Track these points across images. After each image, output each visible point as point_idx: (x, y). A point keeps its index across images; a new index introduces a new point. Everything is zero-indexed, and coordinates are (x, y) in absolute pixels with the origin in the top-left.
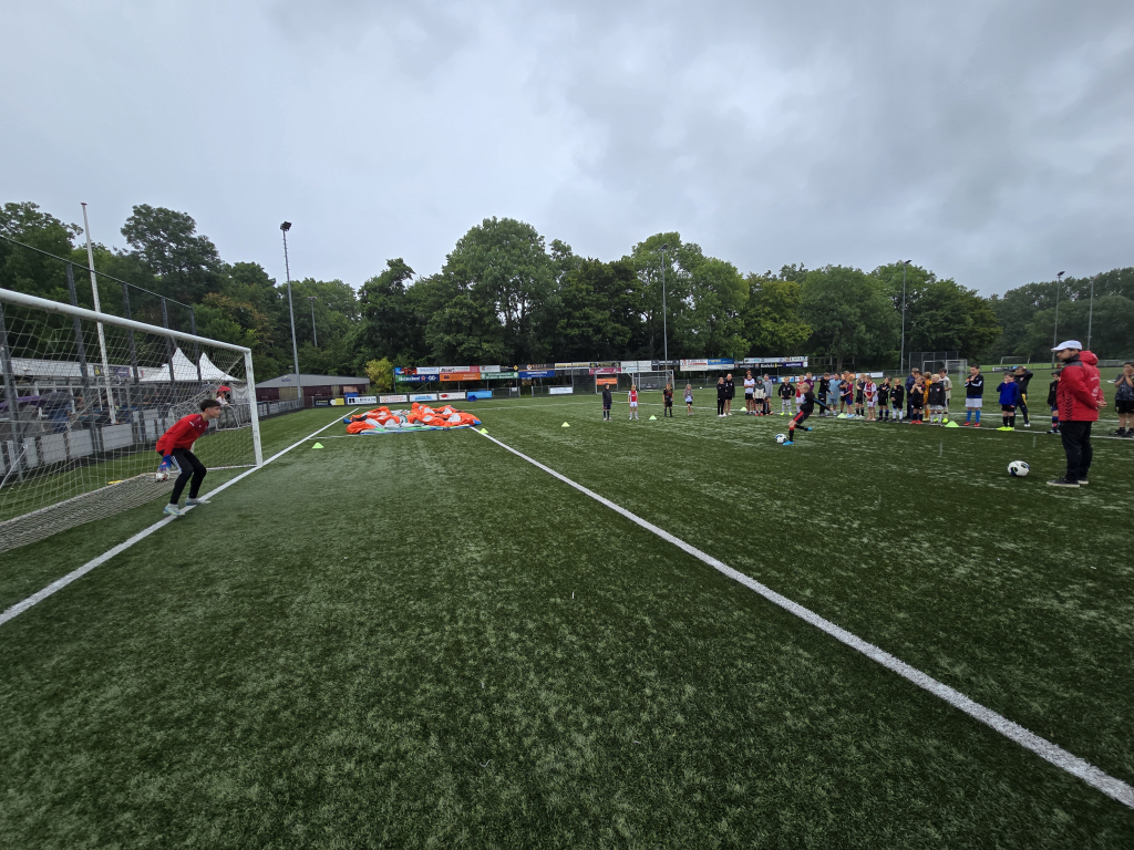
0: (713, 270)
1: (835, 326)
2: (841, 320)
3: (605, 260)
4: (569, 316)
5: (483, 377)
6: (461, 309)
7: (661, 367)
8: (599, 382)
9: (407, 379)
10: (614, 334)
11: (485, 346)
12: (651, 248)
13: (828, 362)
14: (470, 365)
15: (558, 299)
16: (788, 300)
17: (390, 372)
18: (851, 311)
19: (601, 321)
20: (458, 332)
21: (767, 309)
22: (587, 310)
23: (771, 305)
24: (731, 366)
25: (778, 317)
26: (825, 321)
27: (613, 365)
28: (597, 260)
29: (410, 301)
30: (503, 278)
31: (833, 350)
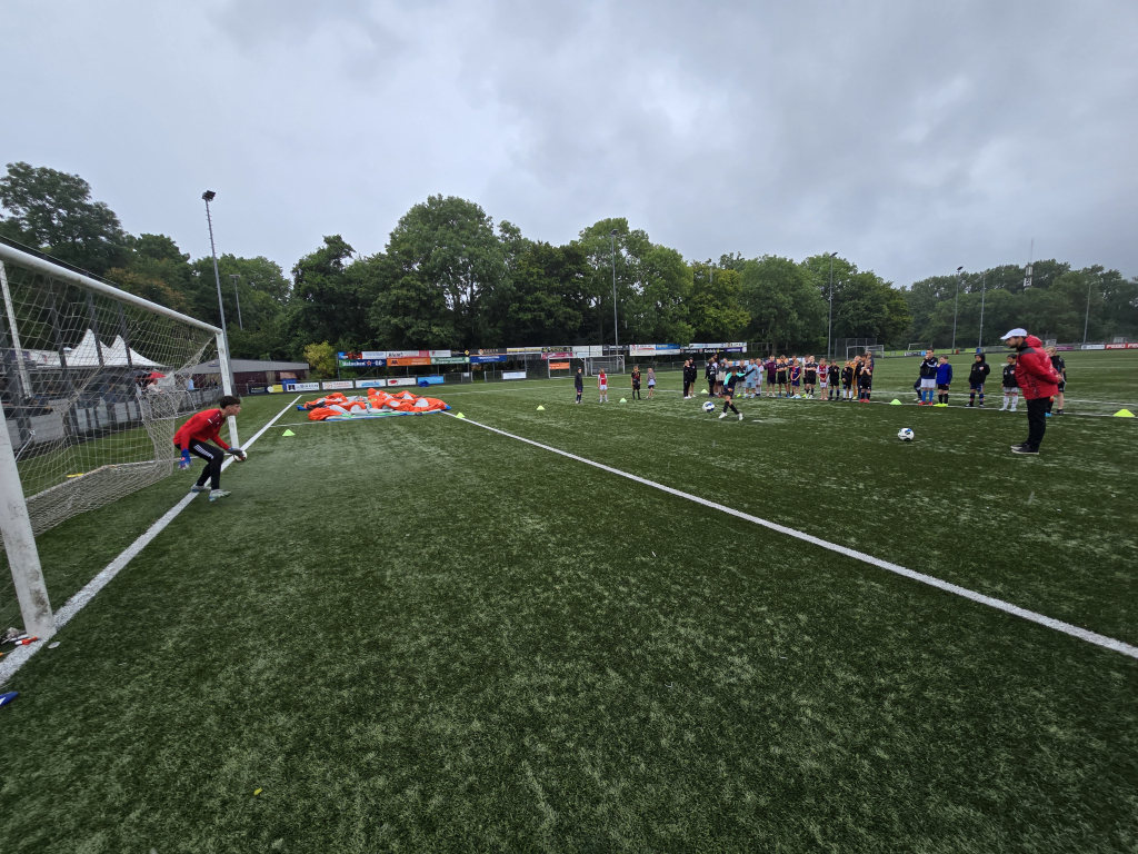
0: (660, 256)
1: (771, 313)
2: (776, 308)
3: (556, 244)
4: (520, 300)
5: (433, 361)
6: (408, 290)
7: (613, 352)
8: (551, 367)
9: (353, 364)
10: (565, 318)
11: (435, 330)
12: (599, 233)
13: (764, 347)
14: (419, 349)
15: (509, 282)
16: (730, 288)
17: (332, 356)
18: (785, 299)
19: (553, 305)
20: (405, 315)
21: (710, 296)
22: (538, 294)
23: (713, 292)
24: (677, 352)
25: (720, 304)
26: (762, 309)
27: (565, 349)
28: (547, 244)
29: (350, 281)
30: (453, 259)
31: (770, 336)
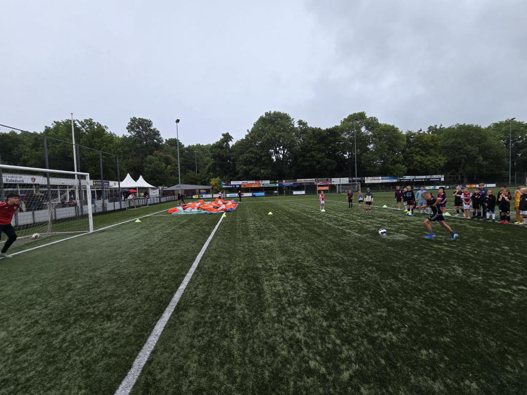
0: (384, 130)
2: (465, 154)
4: (304, 156)
5: (261, 185)
7: (354, 181)
8: (319, 188)
9: (227, 187)
10: (327, 164)
11: (262, 171)
13: (457, 178)
14: (255, 180)
17: (220, 183)
20: (250, 165)
21: (417, 149)
23: (420, 147)
25: (424, 153)
26: (455, 155)
27: (327, 180)
28: (319, 128)
29: (232, 151)
30: (272, 139)
31: (461, 171)
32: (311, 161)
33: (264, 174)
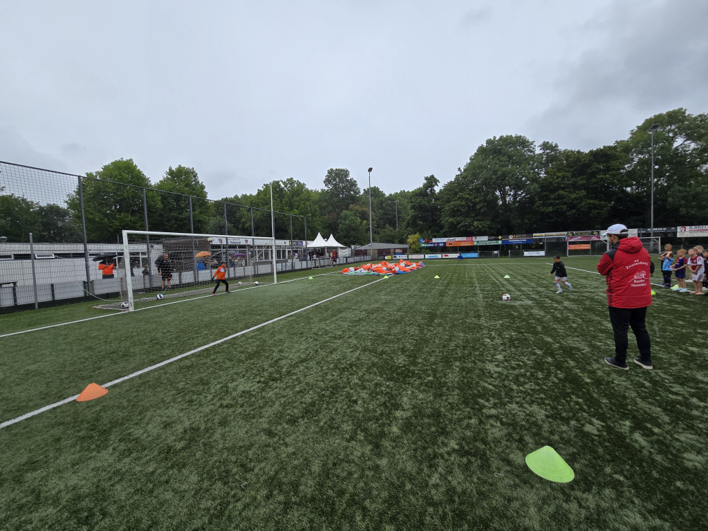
4: (546, 197)
5: (475, 244)
6: (461, 201)
7: (648, 235)
8: (570, 247)
9: (428, 245)
11: (476, 223)
14: (466, 236)
17: (418, 241)
20: (458, 216)
27: (592, 233)
28: (578, 151)
32: (557, 204)
33: (478, 227)
